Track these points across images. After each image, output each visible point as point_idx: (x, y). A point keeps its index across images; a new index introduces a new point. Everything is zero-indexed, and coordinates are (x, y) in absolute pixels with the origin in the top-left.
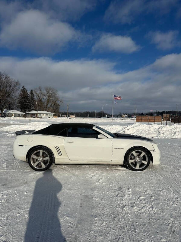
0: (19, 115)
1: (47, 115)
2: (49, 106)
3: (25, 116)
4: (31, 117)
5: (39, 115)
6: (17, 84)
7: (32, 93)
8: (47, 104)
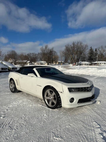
0: (87, 64)
1: (105, 64)
3: (91, 65)
4: (95, 65)
5: (99, 64)
6: (86, 46)
7: (96, 50)
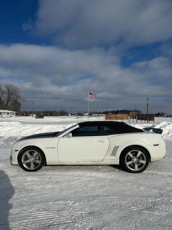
1: (9, 114)
2: (9, 104)
8: (8, 102)
